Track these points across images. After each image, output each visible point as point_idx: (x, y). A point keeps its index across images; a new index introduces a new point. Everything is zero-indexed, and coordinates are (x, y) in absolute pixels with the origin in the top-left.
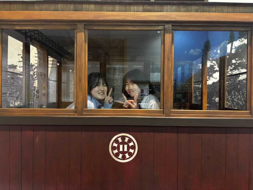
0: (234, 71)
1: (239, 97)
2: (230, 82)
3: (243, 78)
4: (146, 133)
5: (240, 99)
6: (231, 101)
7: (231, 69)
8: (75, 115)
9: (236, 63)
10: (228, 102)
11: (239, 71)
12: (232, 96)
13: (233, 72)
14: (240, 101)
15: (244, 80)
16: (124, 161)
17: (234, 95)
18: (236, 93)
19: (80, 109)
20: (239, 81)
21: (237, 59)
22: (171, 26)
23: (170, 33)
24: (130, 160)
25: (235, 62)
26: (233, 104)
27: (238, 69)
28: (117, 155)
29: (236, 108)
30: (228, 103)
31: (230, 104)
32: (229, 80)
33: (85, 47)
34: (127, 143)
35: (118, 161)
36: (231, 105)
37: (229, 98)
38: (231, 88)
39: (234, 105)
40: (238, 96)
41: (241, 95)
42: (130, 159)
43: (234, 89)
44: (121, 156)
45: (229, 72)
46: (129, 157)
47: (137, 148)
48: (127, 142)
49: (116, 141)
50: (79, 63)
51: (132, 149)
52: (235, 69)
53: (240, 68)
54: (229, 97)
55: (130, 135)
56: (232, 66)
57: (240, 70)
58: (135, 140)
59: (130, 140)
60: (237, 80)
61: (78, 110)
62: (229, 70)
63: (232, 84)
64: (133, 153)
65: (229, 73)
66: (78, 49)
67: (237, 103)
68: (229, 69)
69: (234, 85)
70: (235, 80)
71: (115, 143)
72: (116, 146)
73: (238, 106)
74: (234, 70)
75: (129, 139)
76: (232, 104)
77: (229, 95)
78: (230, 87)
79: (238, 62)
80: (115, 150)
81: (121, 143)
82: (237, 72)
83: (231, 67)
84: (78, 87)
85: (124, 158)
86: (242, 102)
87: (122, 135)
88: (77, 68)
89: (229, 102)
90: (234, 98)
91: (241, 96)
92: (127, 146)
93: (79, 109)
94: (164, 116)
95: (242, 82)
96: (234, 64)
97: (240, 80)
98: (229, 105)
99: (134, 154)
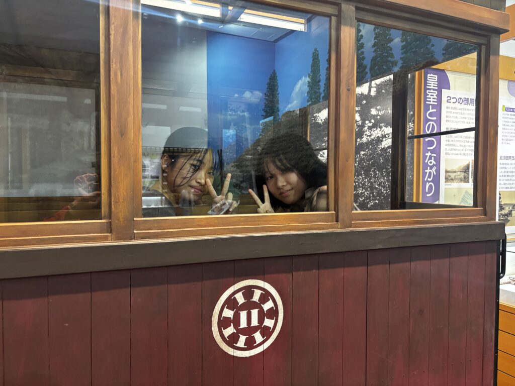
0: (374, 131)
1: (382, 180)
2: (367, 152)
3: (388, 145)
4: (302, 273)
5: (384, 184)
6: (369, 187)
7: (369, 126)
8: (105, 239)
9: (378, 115)
10: (364, 190)
11: (382, 130)
12: (370, 179)
13: (372, 132)
14: (384, 187)
15: (389, 147)
16: (250, 353)
17: (374, 177)
18: (377, 172)
19: (121, 220)
20: (382, 149)
21: (378, 107)
22: (354, 9)
23: (351, 26)
24: (265, 348)
25: (376, 114)
26: (373, 193)
27: (381, 127)
28: (232, 341)
29: (376, 201)
30: (364, 192)
31: (367, 194)
32: (367, 148)
33: (135, 33)
34: (257, 305)
35: (235, 355)
36: (369, 195)
37: (365, 182)
38: (369, 164)
39: (373, 196)
40: (380, 178)
41: (385, 176)
42: (265, 344)
43: (373, 164)
44: (242, 341)
45: (366, 131)
46: (263, 339)
47: (283, 314)
48: (257, 301)
49: (231, 303)
50: (119, 80)
51: (271, 318)
52: (375, 126)
53: (383, 124)
54: (366, 180)
55: (266, 283)
56: (371, 120)
57: (384, 128)
58: (278, 295)
59: (266, 296)
60: (379, 148)
61: (117, 221)
62: (366, 128)
63: (370, 155)
64: (272, 328)
65: (366, 133)
66: (112, 32)
67: (379, 191)
68: (367, 126)
69: (373, 157)
70: (376, 149)
71: (227, 308)
72: (230, 316)
73: (380, 197)
74: (374, 128)
75: (262, 293)
76: (370, 193)
77: (366, 176)
78: (368, 160)
79: (380, 114)
80: (229, 328)
81: (243, 307)
82: (379, 132)
83: (370, 122)
84: (116, 152)
85: (250, 344)
86: (386, 190)
87: (245, 285)
88: (112, 92)
89: (367, 190)
90: (375, 182)
91: (384, 179)
92: (259, 311)
93: (119, 220)
94: (339, 227)
95: (386, 153)
96: (374, 117)
97: (384, 148)
98: (367, 196)
99: (275, 331)
